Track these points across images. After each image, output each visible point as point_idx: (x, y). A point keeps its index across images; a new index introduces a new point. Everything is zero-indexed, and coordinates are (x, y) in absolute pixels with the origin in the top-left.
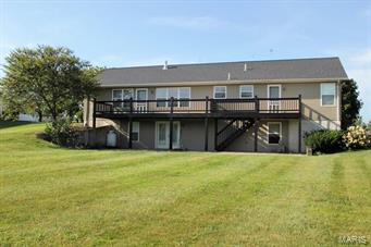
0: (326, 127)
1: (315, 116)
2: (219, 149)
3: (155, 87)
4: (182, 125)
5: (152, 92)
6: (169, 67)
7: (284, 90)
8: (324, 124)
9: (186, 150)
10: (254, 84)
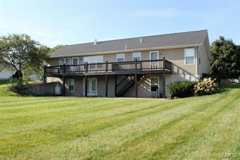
0: (188, 79)
1: (181, 71)
2: (117, 95)
3: (83, 56)
4: (99, 80)
5: (81, 60)
6: (97, 43)
7: (160, 54)
8: (187, 77)
9: (101, 96)
10: (142, 51)
